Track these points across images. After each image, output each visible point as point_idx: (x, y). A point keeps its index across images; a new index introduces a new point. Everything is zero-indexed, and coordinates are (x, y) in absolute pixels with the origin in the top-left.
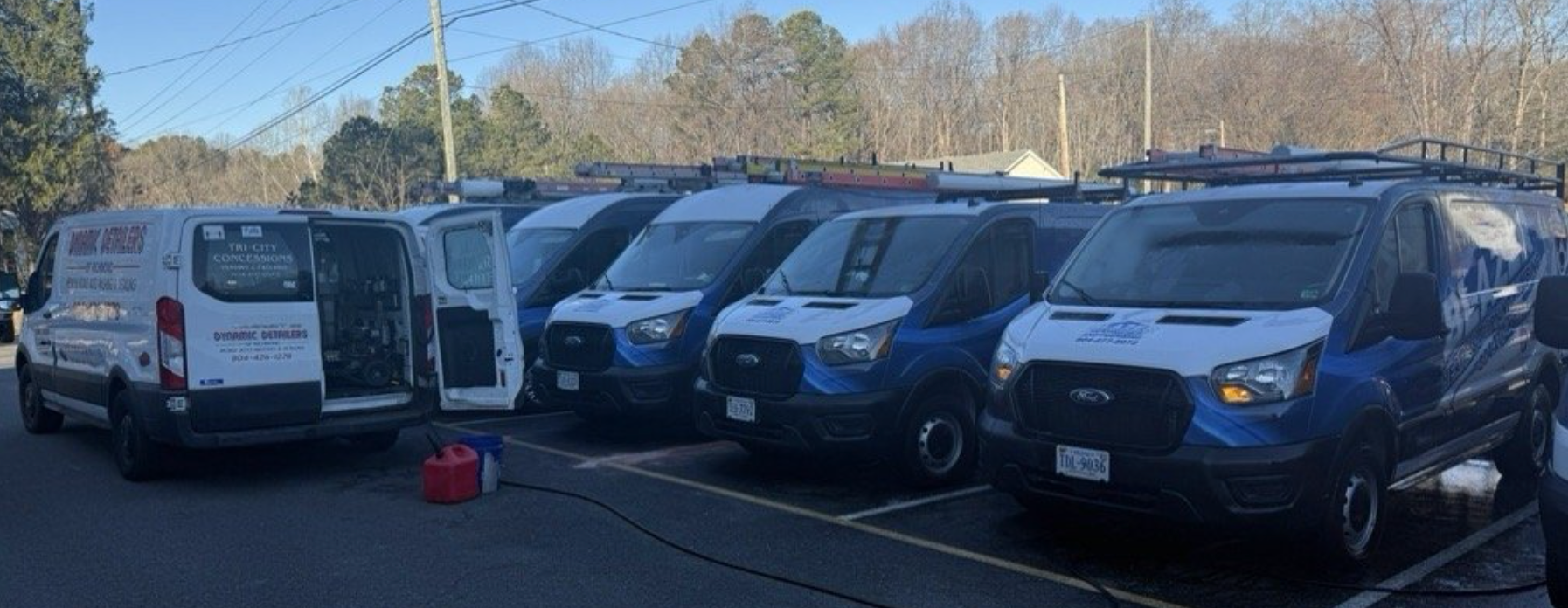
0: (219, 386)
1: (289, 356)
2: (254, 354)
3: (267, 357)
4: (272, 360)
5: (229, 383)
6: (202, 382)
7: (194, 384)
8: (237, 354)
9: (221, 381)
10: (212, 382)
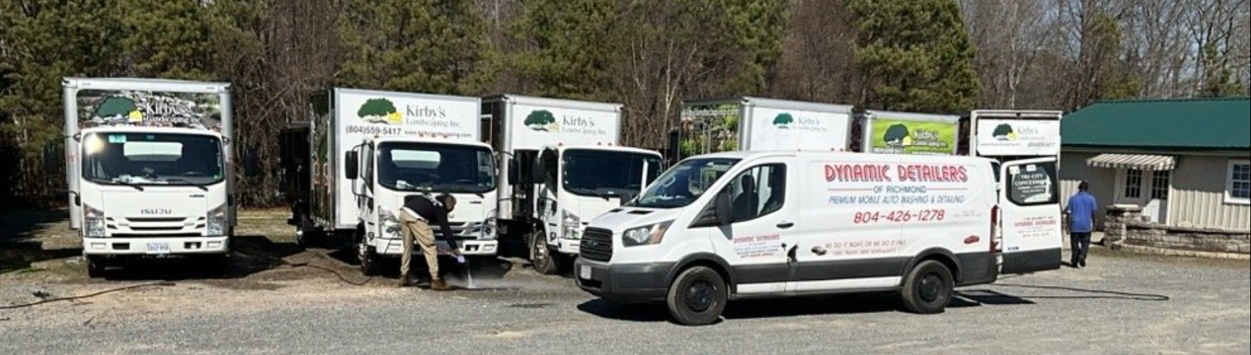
0: (1017, 251)
1: (1048, 234)
2: (1032, 233)
3: (1038, 235)
4: (1040, 237)
5: (1022, 249)
6: (1009, 249)
7: (1005, 251)
8: (1025, 233)
9: (1017, 248)
10: (1013, 248)
